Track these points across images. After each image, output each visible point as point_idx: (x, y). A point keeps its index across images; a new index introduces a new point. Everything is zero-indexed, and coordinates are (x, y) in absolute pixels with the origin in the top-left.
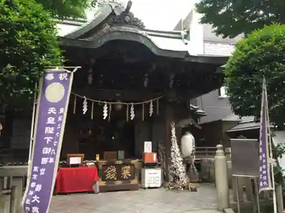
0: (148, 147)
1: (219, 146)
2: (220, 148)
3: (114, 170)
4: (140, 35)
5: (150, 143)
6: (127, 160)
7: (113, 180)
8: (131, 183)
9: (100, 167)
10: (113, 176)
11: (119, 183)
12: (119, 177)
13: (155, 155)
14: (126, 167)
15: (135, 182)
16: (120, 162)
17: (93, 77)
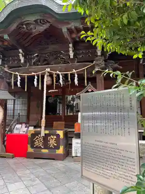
3: (41, 139)
7: (40, 147)
8: (57, 153)
12: (46, 146)
14: (52, 137)
15: (61, 151)
16: (47, 132)
17: (24, 56)
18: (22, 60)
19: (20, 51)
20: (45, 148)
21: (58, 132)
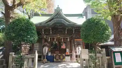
0: (68, 50)
4: (62, 21)
6: (62, 54)
7: (58, 59)
9: (54, 56)
10: (58, 58)
13: (69, 53)
15: (64, 60)
16: (60, 55)
17: (52, 32)
18: (51, 33)
19: (51, 30)
20: (59, 59)
21: (63, 55)
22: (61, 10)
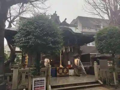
1: (95, 62)
2: (96, 63)
3: (62, 70)
5: (69, 62)
10: (61, 72)
11: (63, 74)
12: (63, 72)
14: (65, 69)
15: (68, 74)
22: (58, 17)
